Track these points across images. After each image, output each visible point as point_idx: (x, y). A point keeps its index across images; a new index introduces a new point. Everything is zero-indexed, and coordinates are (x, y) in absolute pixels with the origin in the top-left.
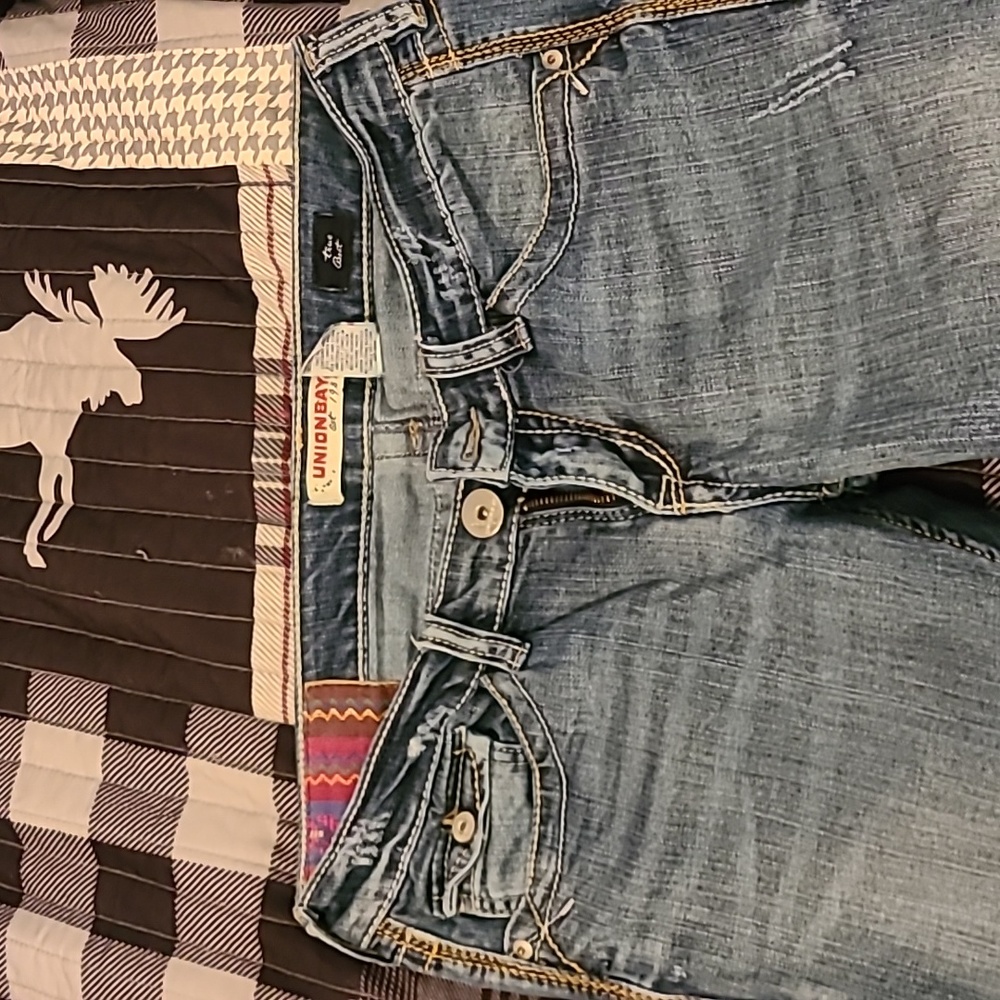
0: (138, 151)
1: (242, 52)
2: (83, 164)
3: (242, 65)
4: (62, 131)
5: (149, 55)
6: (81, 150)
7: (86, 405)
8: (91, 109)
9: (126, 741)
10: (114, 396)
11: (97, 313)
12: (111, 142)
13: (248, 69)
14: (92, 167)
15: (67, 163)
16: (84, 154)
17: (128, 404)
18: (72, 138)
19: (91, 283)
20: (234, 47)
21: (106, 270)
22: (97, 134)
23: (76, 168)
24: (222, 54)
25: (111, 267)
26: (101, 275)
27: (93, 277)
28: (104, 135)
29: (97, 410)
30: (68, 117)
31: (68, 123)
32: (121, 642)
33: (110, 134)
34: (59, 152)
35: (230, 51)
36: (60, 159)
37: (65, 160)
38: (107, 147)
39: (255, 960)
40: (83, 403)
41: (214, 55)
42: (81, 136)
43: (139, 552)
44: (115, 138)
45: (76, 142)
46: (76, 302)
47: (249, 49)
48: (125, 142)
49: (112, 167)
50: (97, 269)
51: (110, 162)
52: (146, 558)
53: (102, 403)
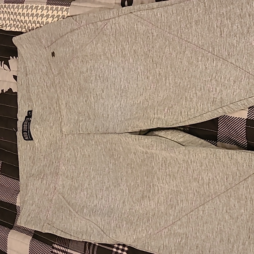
0: (22, 28)
1: (45, 6)
2: (8, 29)
3: (45, 10)
4: (3, 20)
5: (23, 5)
6: (8, 25)
7: (2, 91)
8: (10, 16)
9: (5, 176)
10: (10, 89)
11: (9, 68)
12: (15, 24)
13: (46, 11)
14: (10, 30)
15: (4, 29)
16: (8, 27)
17: (14, 92)
18: (5, 22)
19: (9, 60)
20: (43, 5)
21: (13, 58)
22: (12, 22)
23: (6, 30)
24: (40, 6)
25: (14, 57)
26: (12, 59)
27: (10, 59)
28: (13, 23)
29: (5, 92)
30: (4, 17)
31: (4, 18)
32: (7, 151)
33: (15, 23)
34: (2, 25)
35: (42, 6)
36: (2, 27)
37: (4, 28)
38: (14, 25)
39: (32, 232)
40: (2, 90)
41: (38, 7)
42: (8, 22)
43: (14, 129)
44: (16, 24)
45: (6, 23)
46: (4, 65)
47: (47, 6)
48: (18, 25)
49: (15, 31)
50: (11, 57)
51: (15, 29)
52: (15, 130)
53: (7, 91)
